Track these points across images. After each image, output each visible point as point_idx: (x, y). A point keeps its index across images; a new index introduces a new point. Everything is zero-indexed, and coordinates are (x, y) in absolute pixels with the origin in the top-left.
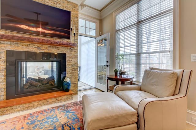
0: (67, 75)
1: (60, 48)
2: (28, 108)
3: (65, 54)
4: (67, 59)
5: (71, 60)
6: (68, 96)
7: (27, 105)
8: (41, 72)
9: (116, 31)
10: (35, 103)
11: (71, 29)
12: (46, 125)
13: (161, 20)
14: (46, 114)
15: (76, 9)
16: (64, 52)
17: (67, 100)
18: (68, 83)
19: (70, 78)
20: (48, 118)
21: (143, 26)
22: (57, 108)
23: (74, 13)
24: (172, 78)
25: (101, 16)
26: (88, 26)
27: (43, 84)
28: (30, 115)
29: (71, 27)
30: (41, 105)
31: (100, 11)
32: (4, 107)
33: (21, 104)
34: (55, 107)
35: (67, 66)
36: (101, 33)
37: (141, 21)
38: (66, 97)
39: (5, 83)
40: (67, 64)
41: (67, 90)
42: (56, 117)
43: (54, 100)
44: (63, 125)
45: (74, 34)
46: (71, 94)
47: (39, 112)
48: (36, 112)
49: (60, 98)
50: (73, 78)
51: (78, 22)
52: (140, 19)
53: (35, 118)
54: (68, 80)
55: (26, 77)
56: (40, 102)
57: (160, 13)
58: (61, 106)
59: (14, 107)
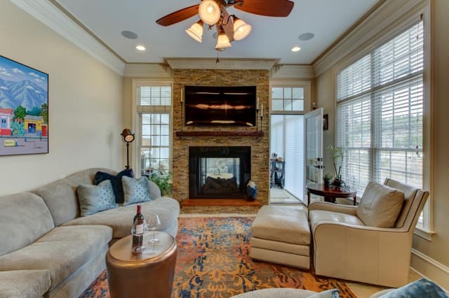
0: (252, 177)
1: (242, 139)
2: (207, 212)
3: (249, 148)
4: (252, 154)
5: (257, 155)
6: (252, 208)
7: (207, 208)
8: (223, 168)
9: (339, 102)
10: (214, 208)
11: (258, 110)
12: (222, 230)
13: (412, 88)
14: (223, 221)
15: (265, 77)
16: (248, 145)
17: (251, 213)
18: (253, 189)
19: (256, 182)
20: (225, 226)
21: (383, 97)
22: (237, 218)
23: (262, 84)
24: (389, 200)
25: (314, 73)
26: (288, 95)
27: (223, 187)
28: (209, 218)
29: (258, 108)
30: (220, 212)
31: (312, 64)
32: (189, 206)
33: (201, 205)
34: (235, 218)
35: (253, 166)
36: (314, 104)
37: (380, 87)
38: (248, 207)
39: (188, 181)
40: (252, 161)
41: (251, 199)
42: (233, 226)
43: (234, 209)
44: (238, 235)
45: (261, 117)
46: (256, 205)
47: (218, 218)
48: (215, 218)
49: (241, 208)
50: (261, 183)
51: (268, 97)
52: (375, 83)
53: (213, 222)
54: (252, 184)
55: (205, 176)
56: (220, 208)
57: (410, 75)
58: (241, 218)
59: (196, 207)
